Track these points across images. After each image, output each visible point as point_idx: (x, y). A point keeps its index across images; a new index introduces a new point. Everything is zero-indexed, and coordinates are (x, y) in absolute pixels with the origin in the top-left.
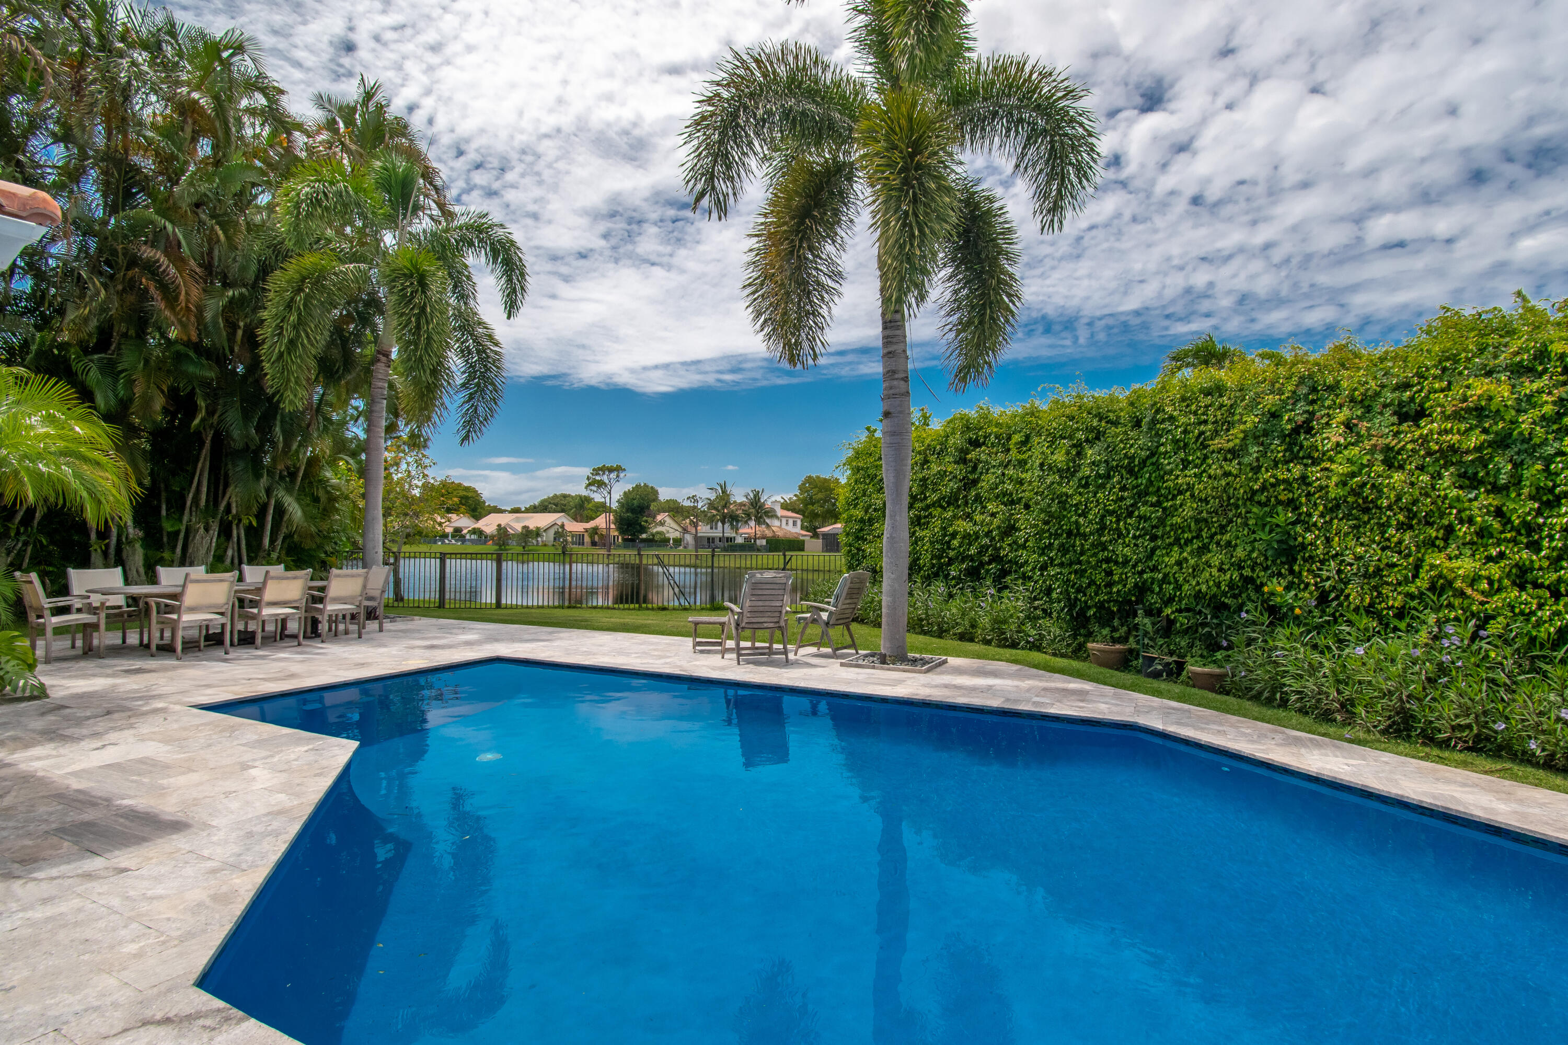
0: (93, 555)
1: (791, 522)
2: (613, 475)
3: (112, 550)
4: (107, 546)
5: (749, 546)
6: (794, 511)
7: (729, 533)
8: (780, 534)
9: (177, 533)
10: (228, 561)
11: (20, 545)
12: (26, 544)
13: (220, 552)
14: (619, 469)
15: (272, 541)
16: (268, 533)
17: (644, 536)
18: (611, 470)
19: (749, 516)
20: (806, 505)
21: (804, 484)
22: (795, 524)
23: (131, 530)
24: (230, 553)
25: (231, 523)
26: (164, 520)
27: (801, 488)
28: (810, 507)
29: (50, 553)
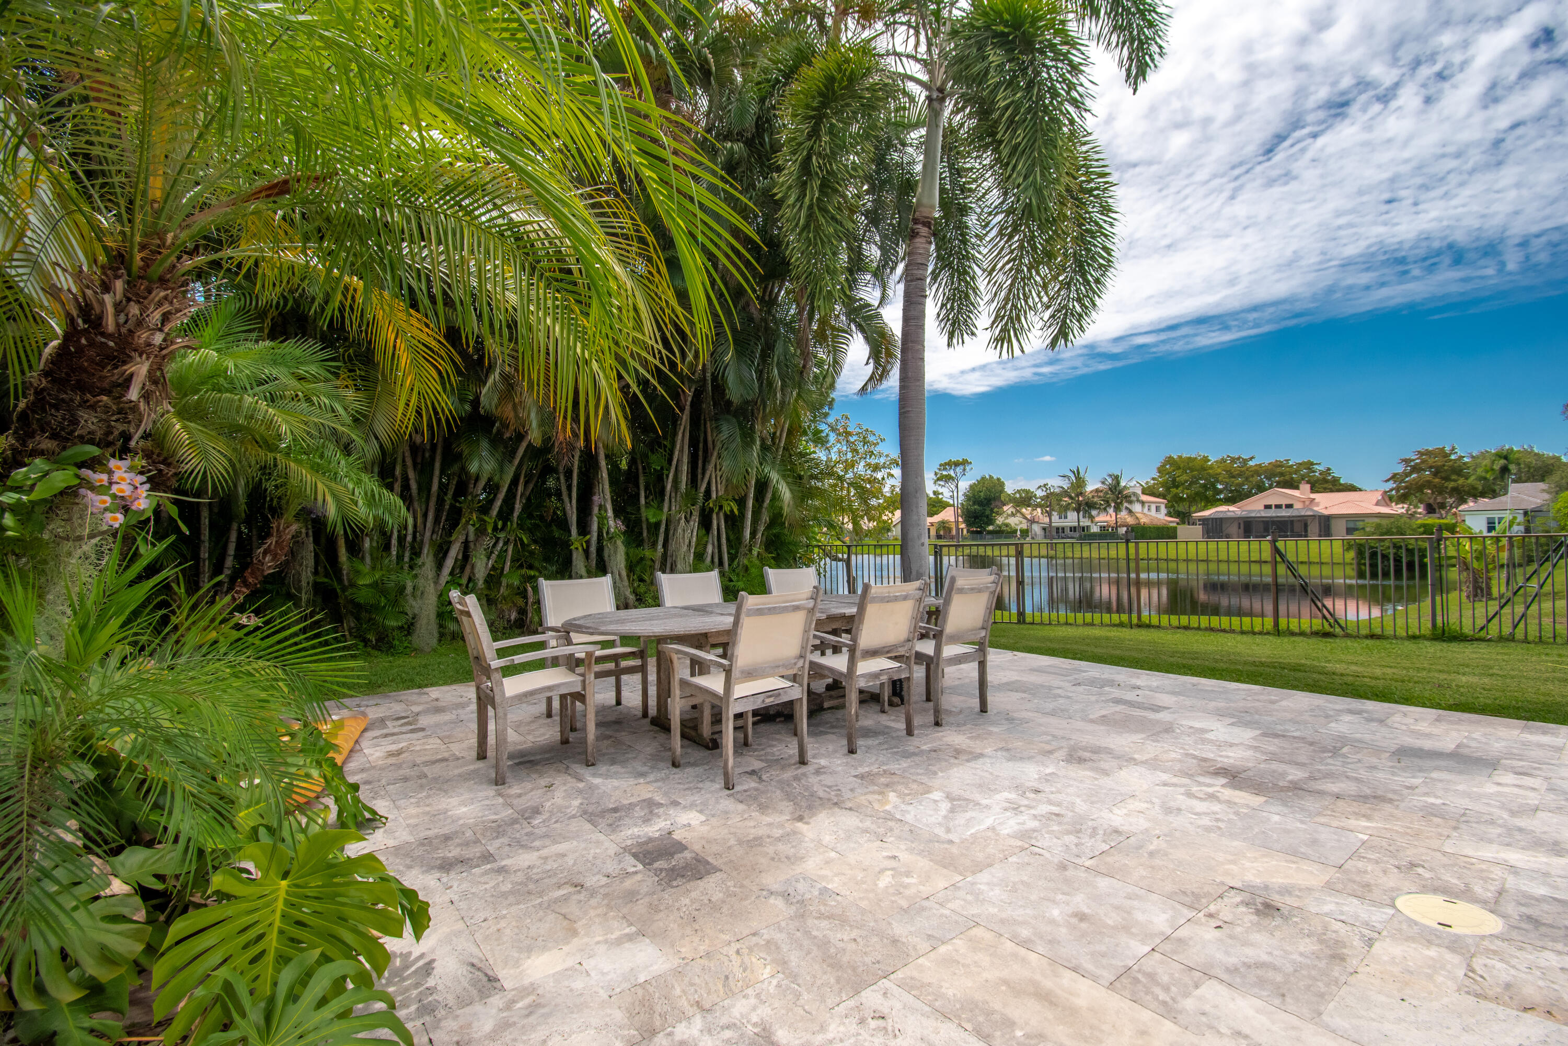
0: (575, 555)
1: (1153, 507)
2: (959, 469)
3: (593, 549)
4: (588, 542)
5: (1107, 535)
6: (1152, 494)
7: (1085, 522)
8: (1143, 520)
9: (657, 525)
10: (709, 559)
11: (501, 544)
12: (506, 543)
13: (700, 548)
14: (965, 463)
15: (753, 534)
16: (749, 523)
17: (991, 528)
18: (957, 464)
19: (1107, 503)
20: (1168, 489)
21: (1163, 466)
22: (1158, 509)
23: (611, 523)
24: (710, 549)
25: (711, 510)
26: (643, 509)
27: (1161, 470)
28: (1174, 490)
29: (532, 553)
